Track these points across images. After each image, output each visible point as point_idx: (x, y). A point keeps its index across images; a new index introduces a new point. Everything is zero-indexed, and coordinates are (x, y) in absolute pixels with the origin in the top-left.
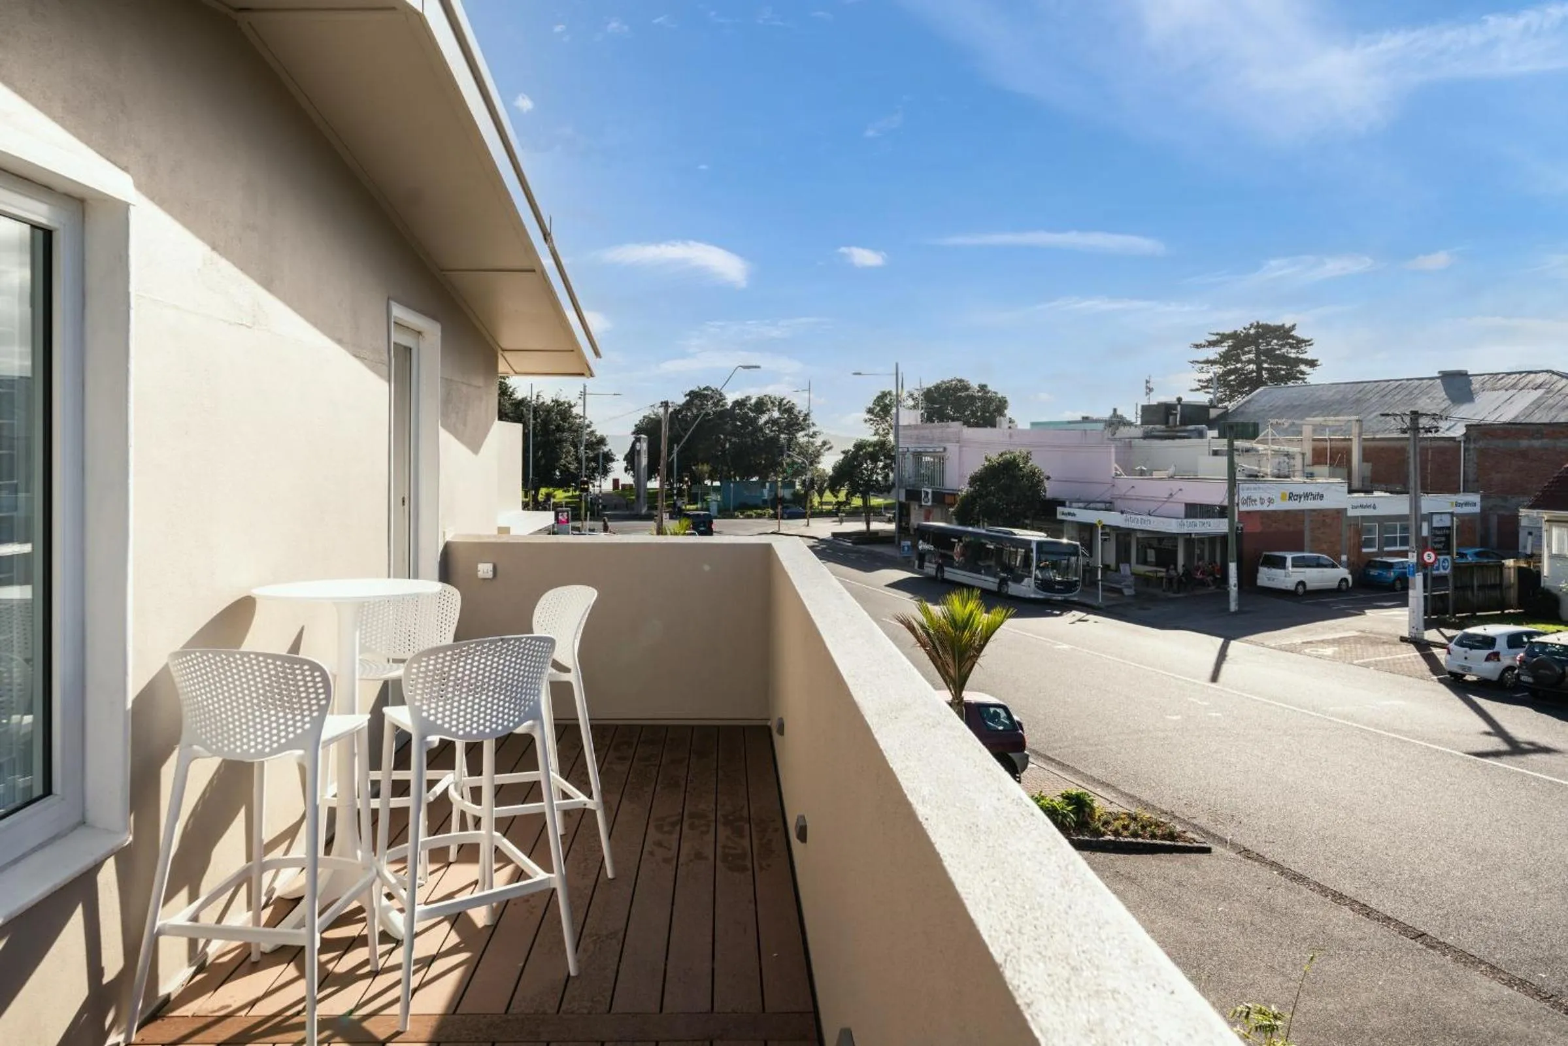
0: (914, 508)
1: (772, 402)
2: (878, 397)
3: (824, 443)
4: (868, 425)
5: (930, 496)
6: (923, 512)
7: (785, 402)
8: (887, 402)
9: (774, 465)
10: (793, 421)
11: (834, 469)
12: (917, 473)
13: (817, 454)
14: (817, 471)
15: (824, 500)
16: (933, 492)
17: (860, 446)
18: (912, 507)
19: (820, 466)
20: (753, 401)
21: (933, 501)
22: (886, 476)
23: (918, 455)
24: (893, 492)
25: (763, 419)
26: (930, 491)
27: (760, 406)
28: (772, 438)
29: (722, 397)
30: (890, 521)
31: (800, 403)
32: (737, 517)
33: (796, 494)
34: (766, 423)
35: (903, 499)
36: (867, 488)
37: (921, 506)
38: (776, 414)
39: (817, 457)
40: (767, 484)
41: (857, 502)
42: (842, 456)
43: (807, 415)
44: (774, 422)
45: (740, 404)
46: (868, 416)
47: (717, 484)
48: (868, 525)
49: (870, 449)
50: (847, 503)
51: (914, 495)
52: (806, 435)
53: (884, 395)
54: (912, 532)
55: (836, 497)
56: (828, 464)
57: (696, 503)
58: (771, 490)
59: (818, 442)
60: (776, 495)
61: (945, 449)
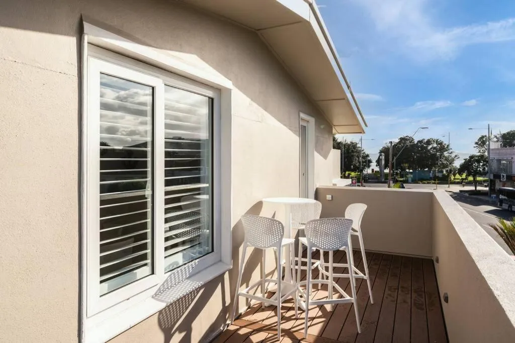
0: (497, 181)
1: (434, 141)
2: (480, 138)
3: (456, 156)
4: (475, 148)
5: (505, 177)
6: (501, 183)
7: (439, 140)
8: (484, 139)
9: (434, 164)
10: (442, 148)
11: (461, 166)
12: (499, 168)
13: (453, 160)
14: (453, 166)
15: (456, 177)
16: (506, 176)
17: (472, 157)
18: (496, 182)
19: (454, 165)
20: (425, 141)
21: (506, 179)
22: (484, 169)
23: (499, 161)
24: (488, 175)
25: (430, 147)
26: (505, 175)
27: (429, 142)
28: (434, 154)
29: (413, 139)
30: (486, 186)
31: (446, 142)
32: (419, 183)
33: (444, 175)
34: (431, 148)
35: (492, 178)
36: (476, 173)
37: (500, 181)
38: (435, 145)
39: (453, 161)
40: (432, 172)
41: (471, 178)
42: (464, 161)
43: (448, 146)
44: (435, 148)
45: (420, 142)
46: (476, 145)
47: (411, 171)
48: (476, 188)
49: (477, 158)
50: (466, 179)
51: (497, 176)
52: (449, 153)
53: (483, 137)
54: (496, 191)
55: (461, 176)
56: (457, 164)
57: (403, 178)
58: (433, 173)
59: (453, 155)
60: (435, 175)
61: (512, 158)
